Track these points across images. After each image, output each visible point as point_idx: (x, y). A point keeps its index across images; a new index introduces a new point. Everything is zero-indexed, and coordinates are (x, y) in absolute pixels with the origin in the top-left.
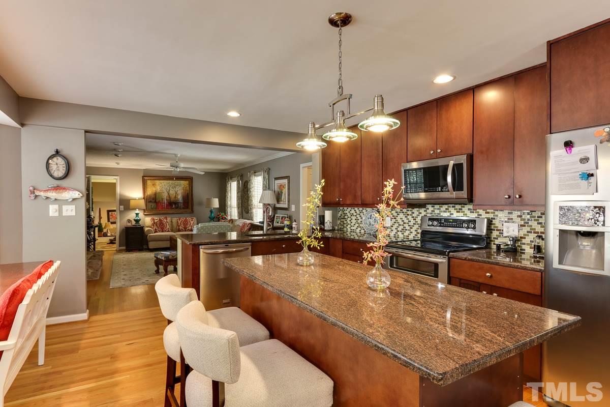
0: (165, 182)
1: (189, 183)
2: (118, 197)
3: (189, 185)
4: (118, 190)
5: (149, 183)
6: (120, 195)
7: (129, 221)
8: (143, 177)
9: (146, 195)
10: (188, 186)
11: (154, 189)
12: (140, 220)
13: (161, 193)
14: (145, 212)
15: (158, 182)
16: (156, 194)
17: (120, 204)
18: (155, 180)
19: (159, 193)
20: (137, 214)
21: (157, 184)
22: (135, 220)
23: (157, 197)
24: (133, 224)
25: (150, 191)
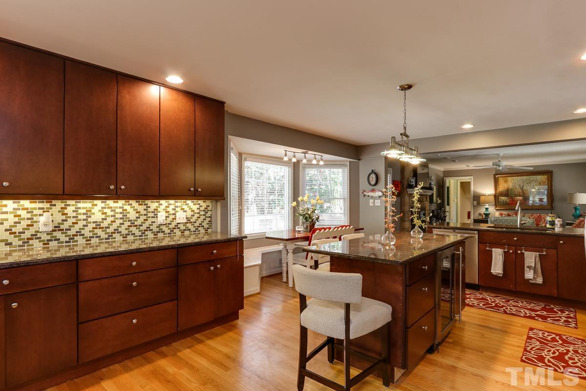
0: (519, 178)
1: (548, 177)
2: (472, 193)
3: (548, 180)
4: (472, 188)
5: (501, 180)
6: (474, 192)
7: (480, 214)
8: (495, 175)
9: (498, 191)
10: (546, 180)
11: (506, 186)
12: (490, 214)
13: (514, 189)
14: (496, 207)
15: (510, 179)
16: (508, 190)
17: (474, 200)
18: (508, 177)
19: (512, 189)
20: (487, 209)
21: (509, 180)
22: (485, 214)
23: (509, 192)
24: (484, 217)
25: (502, 187)
